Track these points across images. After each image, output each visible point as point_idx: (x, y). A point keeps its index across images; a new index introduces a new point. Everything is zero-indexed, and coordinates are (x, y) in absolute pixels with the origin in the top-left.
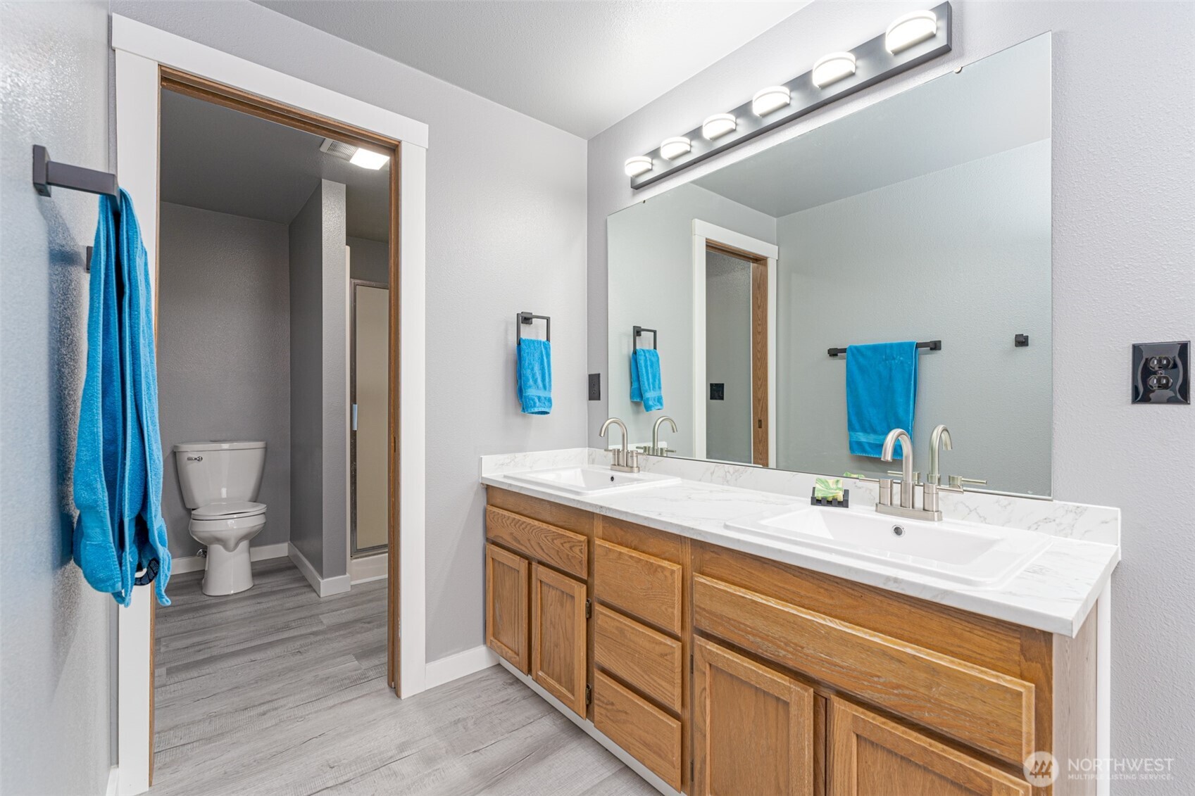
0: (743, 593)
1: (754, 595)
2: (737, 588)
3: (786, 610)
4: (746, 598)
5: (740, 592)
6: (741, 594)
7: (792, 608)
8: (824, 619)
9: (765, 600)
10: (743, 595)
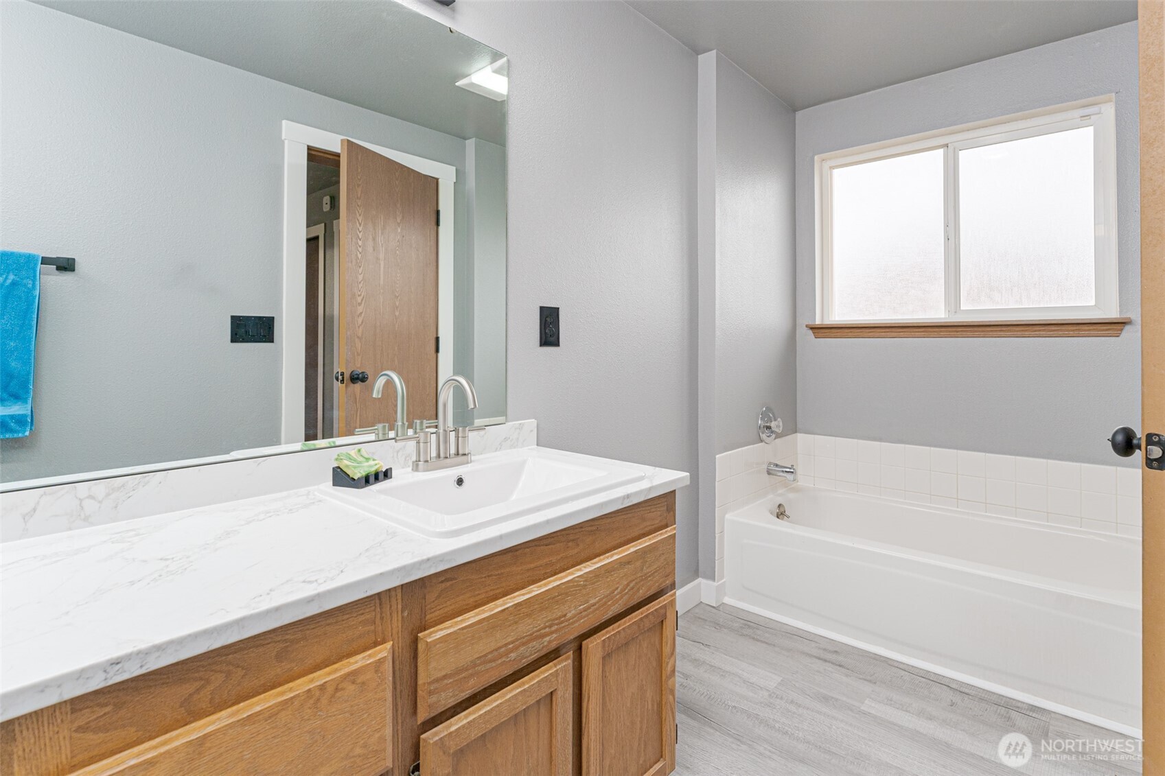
0: (501, 605)
1: (514, 597)
2: (491, 605)
3: (550, 586)
4: (507, 608)
5: (497, 607)
6: (500, 609)
7: (554, 581)
8: (580, 570)
9: (526, 594)
10: (503, 608)
